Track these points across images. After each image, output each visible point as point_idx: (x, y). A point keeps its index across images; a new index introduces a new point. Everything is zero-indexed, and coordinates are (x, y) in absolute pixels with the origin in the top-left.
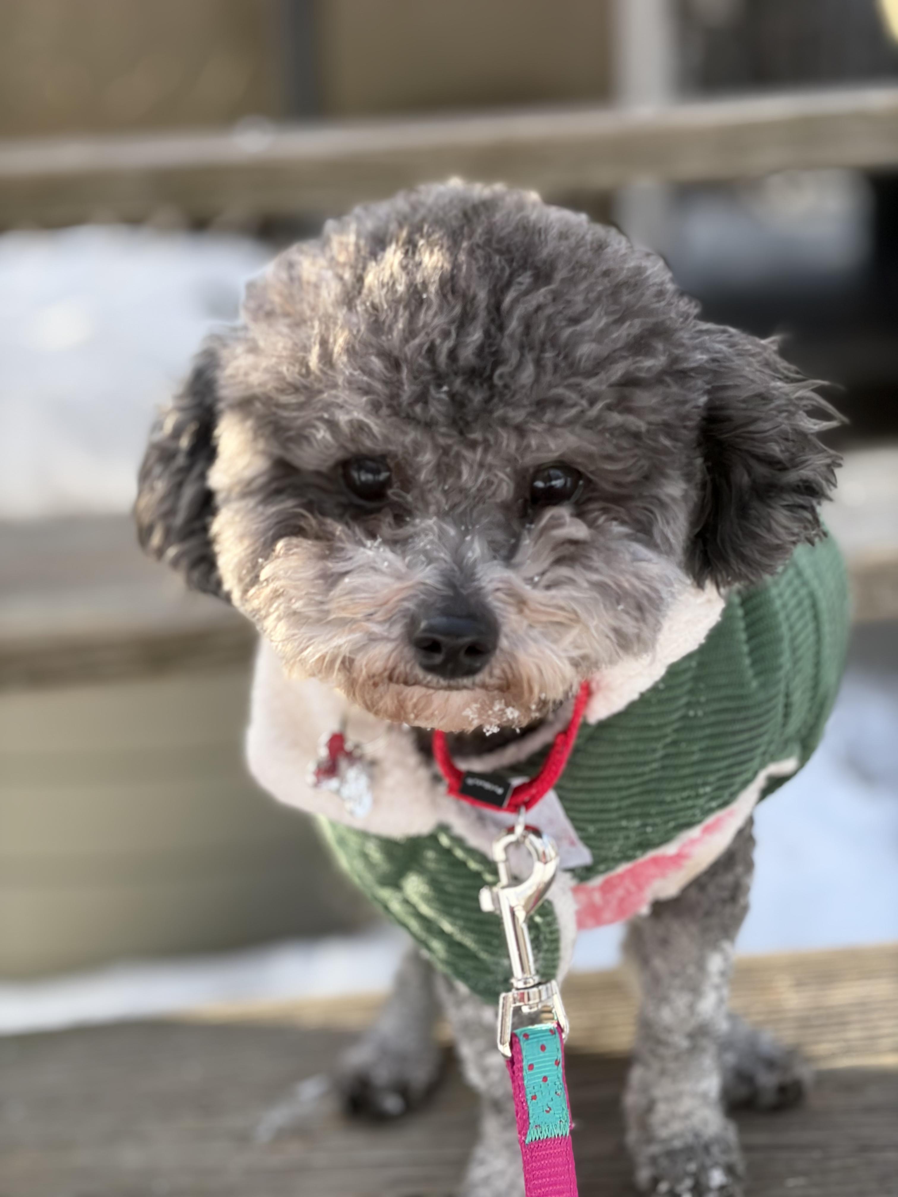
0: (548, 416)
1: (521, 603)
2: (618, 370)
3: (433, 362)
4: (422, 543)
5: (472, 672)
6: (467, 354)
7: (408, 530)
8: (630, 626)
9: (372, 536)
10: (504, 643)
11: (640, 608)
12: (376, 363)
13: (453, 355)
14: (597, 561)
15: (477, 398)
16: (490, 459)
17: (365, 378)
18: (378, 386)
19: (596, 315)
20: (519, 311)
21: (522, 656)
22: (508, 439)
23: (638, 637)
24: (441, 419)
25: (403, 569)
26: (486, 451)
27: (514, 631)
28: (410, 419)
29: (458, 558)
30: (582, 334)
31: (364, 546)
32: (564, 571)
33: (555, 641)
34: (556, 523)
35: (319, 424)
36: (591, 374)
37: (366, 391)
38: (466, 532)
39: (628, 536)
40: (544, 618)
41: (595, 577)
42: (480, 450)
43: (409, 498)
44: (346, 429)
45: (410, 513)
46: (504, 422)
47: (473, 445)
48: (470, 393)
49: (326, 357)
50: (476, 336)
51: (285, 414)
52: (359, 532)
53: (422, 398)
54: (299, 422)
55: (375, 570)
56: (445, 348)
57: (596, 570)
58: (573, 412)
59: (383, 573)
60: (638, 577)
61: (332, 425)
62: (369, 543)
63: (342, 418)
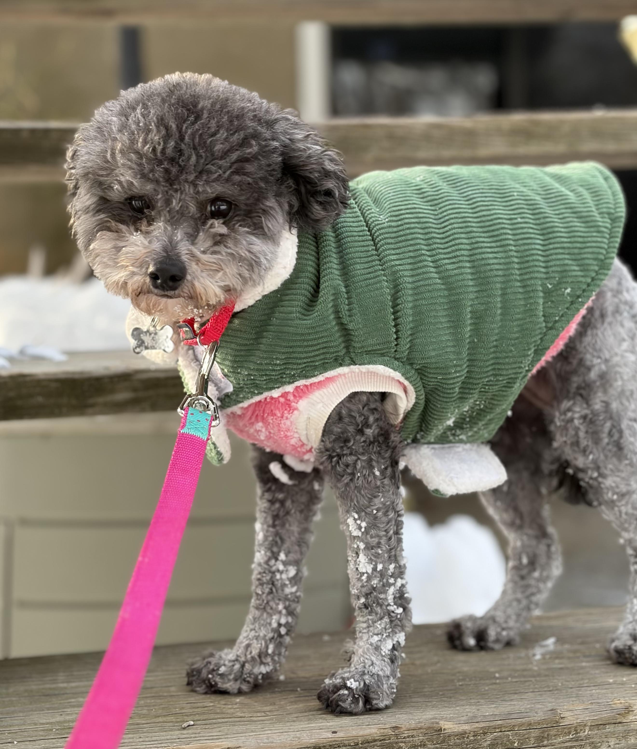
0: (205, 177)
1: (198, 261)
2: (234, 156)
3: (155, 155)
4: (156, 233)
5: (174, 288)
6: (169, 151)
7: (152, 228)
8: (246, 274)
9: (137, 230)
10: (189, 277)
11: (251, 265)
12: (133, 156)
13: (163, 151)
14: (230, 244)
15: (174, 170)
16: (183, 196)
17: (129, 163)
18: (135, 166)
19: (221, 132)
20: (189, 131)
21: (197, 284)
22: (189, 188)
23: (251, 278)
24: (161, 179)
25: (147, 244)
26: (181, 193)
27: (194, 273)
28: (149, 180)
29: (171, 241)
30: (217, 140)
31: (133, 235)
32: (216, 248)
33: (212, 277)
34: (212, 226)
35: (115, 182)
36: (222, 158)
37: (130, 168)
38: (176, 229)
39: (248, 233)
40: (208, 268)
41: (229, 251)
42: (179, 193)
43: (153, 213)
44: (125, 185)
45: (153, 220)
46: (186, 181)
47: (176, 191)
48: (172, 168)
49: (113, 154)
50: (172, 144)
51: (102, 179)
52: (132, 228)
53: (152, 171)
54: (108, 182)
55: (136, 245)
56: (159, 148)
57: (230, 248)
58: (216, 175)
59: (138, 246)
60: (250, 252)
61: (120, 183)
62: (135, 233)
63: (122, 179)
